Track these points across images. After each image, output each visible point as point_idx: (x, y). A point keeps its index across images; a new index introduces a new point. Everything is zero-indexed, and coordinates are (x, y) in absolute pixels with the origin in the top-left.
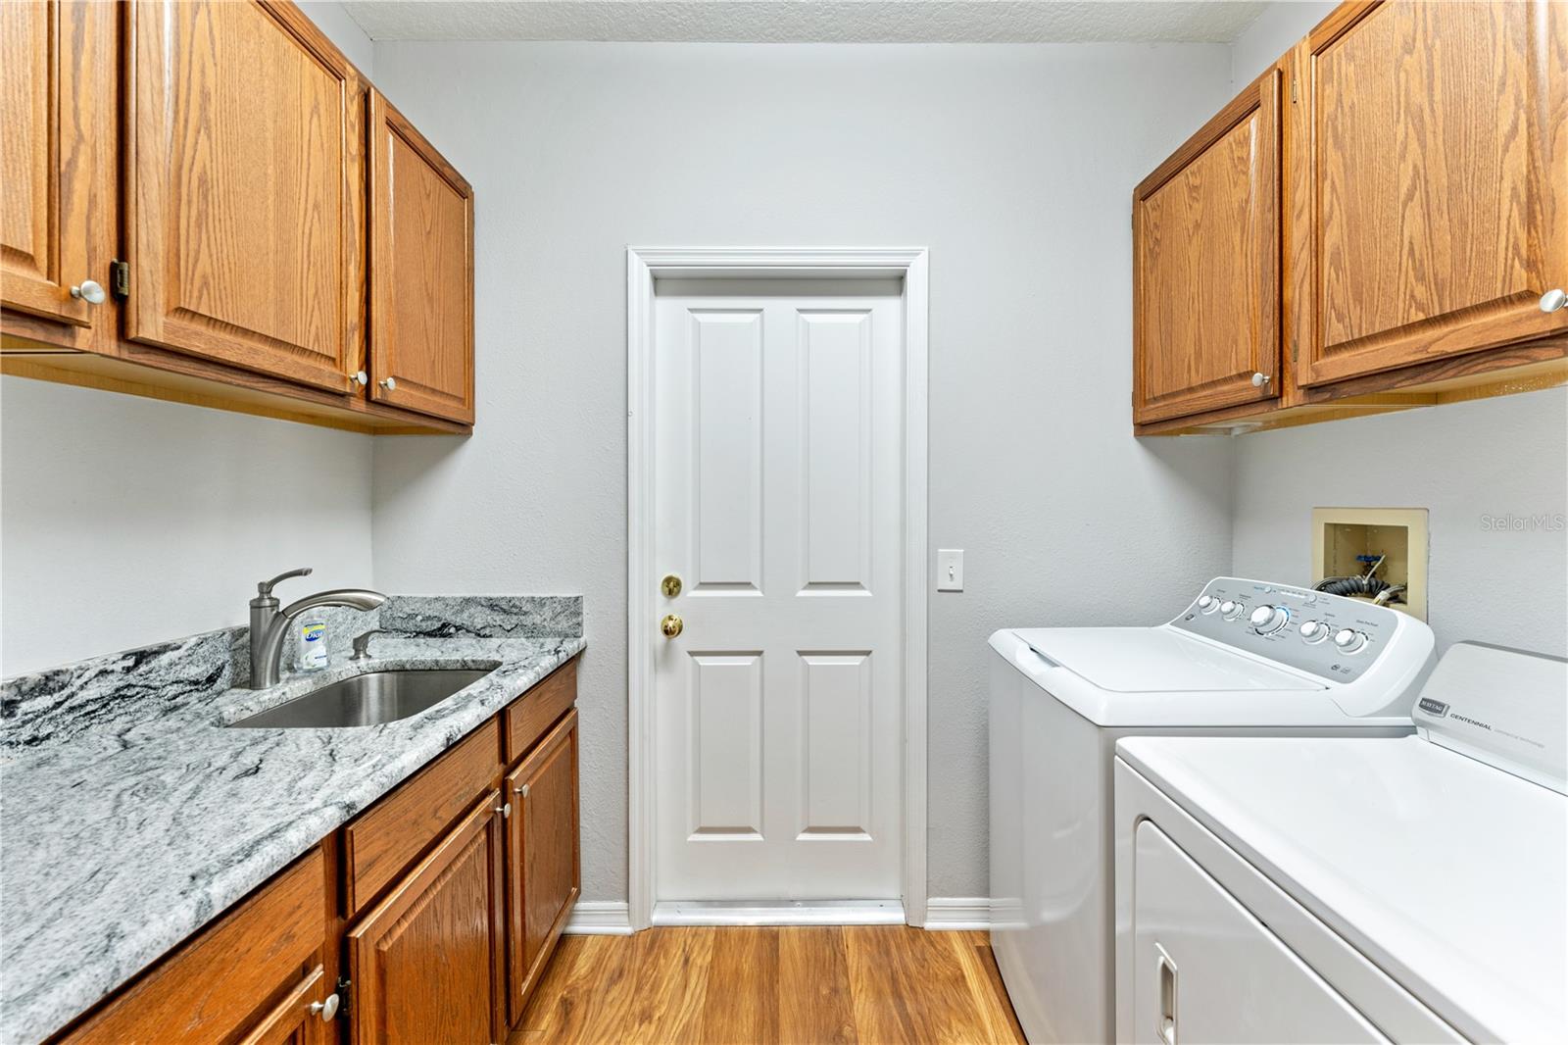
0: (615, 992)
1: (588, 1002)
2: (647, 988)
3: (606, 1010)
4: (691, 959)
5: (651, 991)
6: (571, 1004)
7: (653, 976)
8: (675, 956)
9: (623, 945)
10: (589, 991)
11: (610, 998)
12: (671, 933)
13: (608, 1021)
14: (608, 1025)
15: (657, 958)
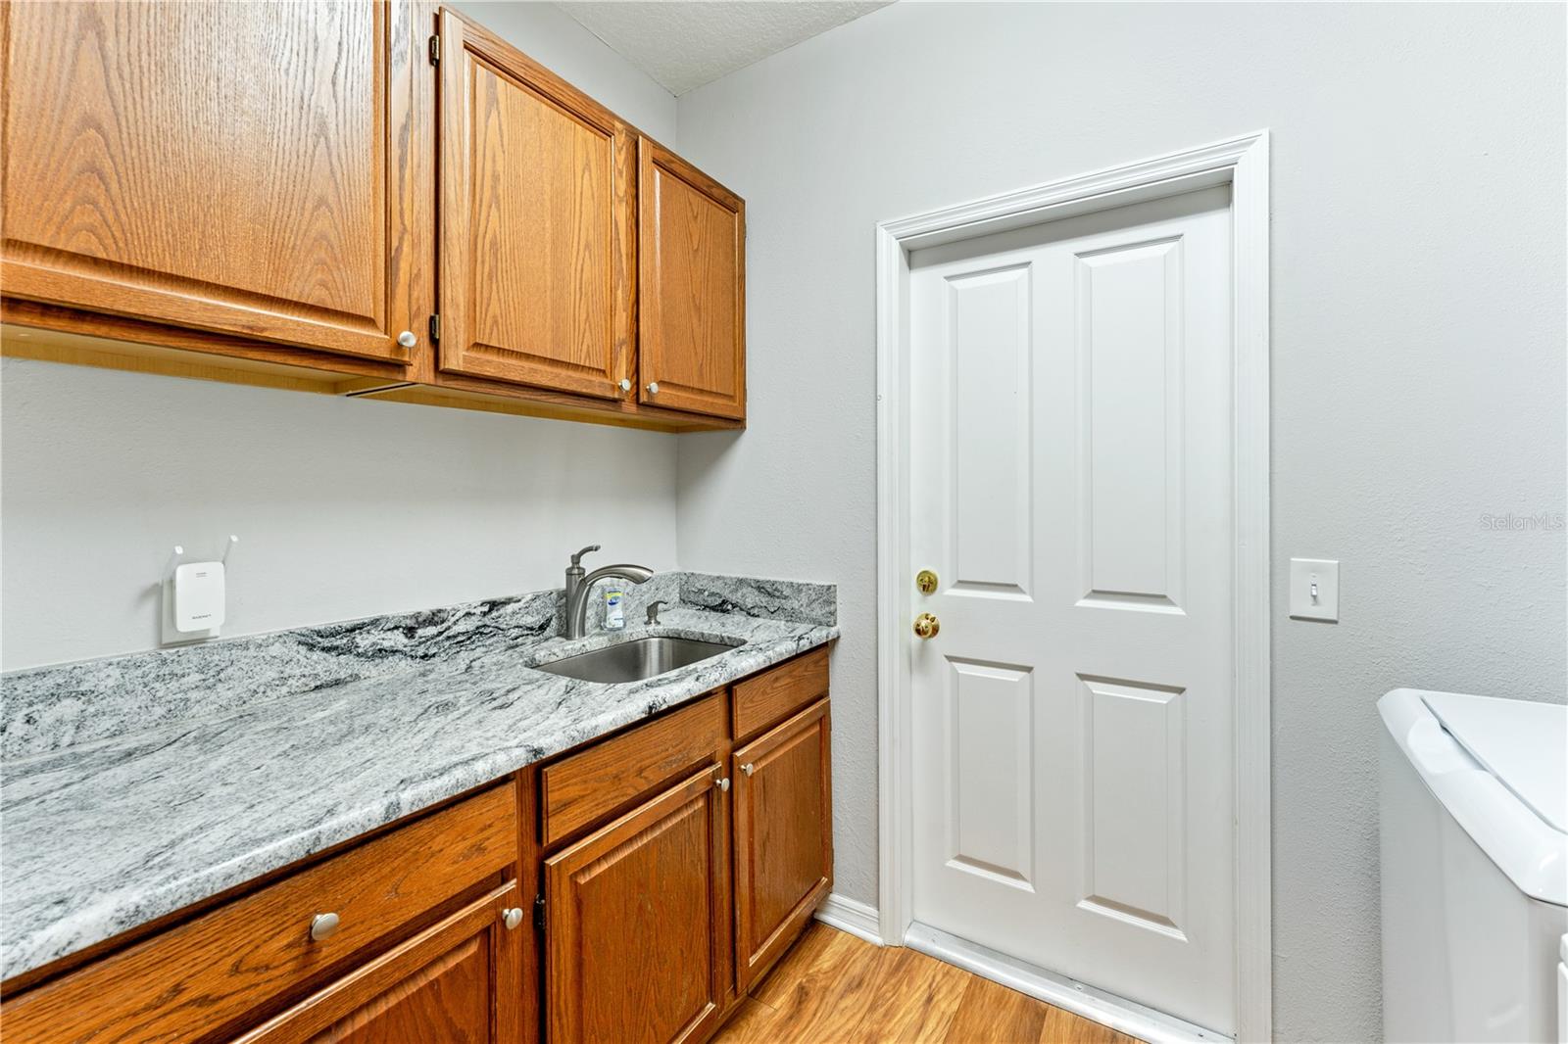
0: (848, 1001)
1: (822, 1000)
2: (882, 1010)
3: (836, 1016)
4: (935, 999)
5: (885, 1016)
6: (807, 994)
7: (892, 1000)
8: (919, 988)
9: (871, 953)
10: (826, 989)
11: (842, 1005)
12: (921, 960)
13: (834, 1028)
14: (833, 1033)
15: (900, 982)
